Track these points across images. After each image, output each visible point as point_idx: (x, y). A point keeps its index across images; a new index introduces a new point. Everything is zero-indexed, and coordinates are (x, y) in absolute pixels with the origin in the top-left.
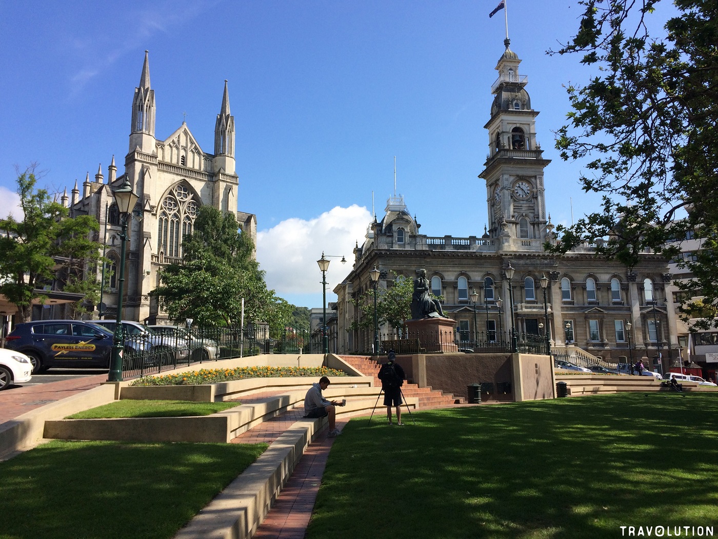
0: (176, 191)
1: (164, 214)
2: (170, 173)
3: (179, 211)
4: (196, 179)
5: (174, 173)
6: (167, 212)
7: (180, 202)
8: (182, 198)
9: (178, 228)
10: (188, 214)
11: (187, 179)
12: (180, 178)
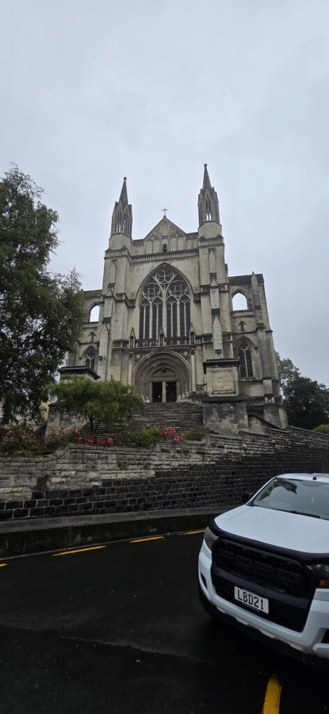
0: (158, 277)
1: (145, 301)
2: (149, 262)
3: (161, 295)
4: (178, 259)
5: (152, 261)
6: (149, 298)
7: (163, 286)
8: (165, 282)
9: (161, 312)
10: (172, 295)
11: (167, 262)
12: (159, 263)
